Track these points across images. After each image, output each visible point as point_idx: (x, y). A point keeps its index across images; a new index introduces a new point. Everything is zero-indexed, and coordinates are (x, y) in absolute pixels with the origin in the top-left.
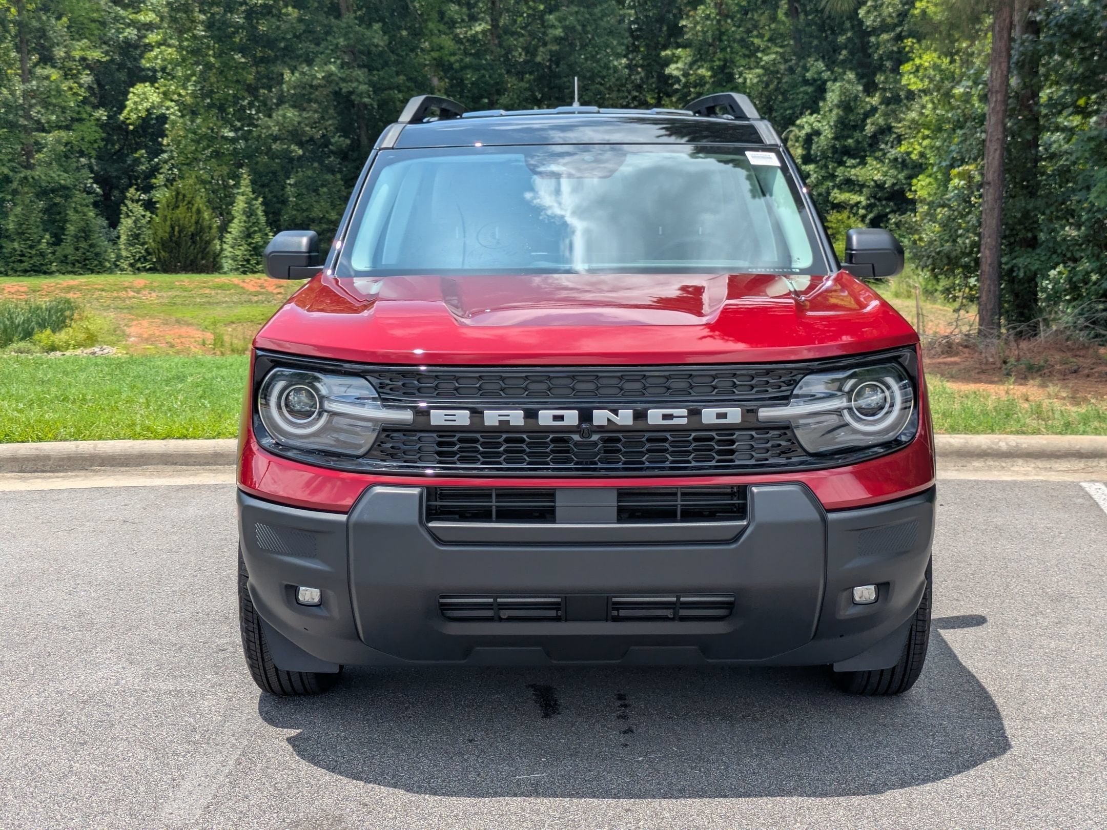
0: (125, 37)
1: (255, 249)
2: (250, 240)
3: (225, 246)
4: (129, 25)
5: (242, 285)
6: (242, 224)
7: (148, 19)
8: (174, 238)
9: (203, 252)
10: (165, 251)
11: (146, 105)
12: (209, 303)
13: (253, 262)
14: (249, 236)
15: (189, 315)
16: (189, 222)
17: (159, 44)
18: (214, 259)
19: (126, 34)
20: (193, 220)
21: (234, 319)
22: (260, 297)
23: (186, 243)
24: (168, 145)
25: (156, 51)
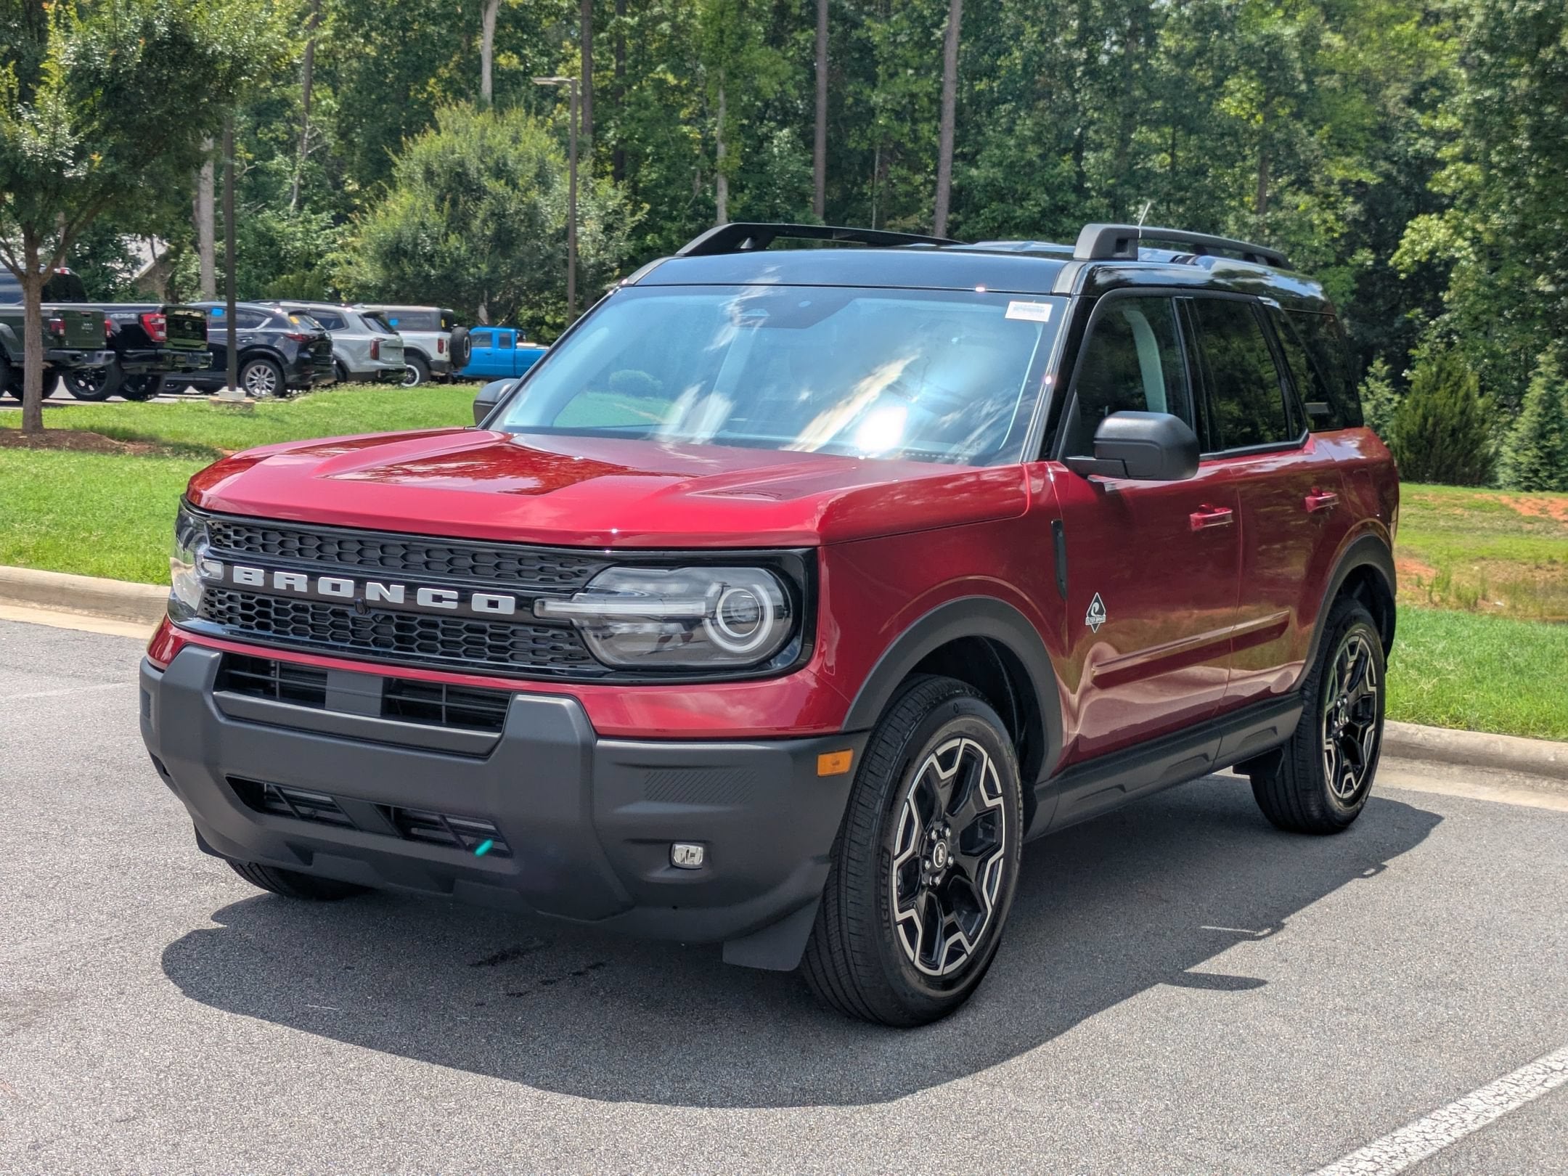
0: (1418, 151)
1: (1549, 455)
2: (1543, 442)
3: (1504, 449)
4: (1423, 134)
5: (1512, 505)
6: (1534, 419)
7: (1446, 125)
8: (1426, 434)
9: (1466, 455)
10: (1411, 452)
11: (1428, 245)
12: (1457, 529)
13: (1543, 474)
14: (1543, 436)
15: (1420, 543)
16: (1451, 411)
17: (1455, 159)
18: (1484, 466)
19: (1418, 146)
20: (1457, 409)
21: (1485, 553)
22: (1537, 525)
23: (1443, 441)
24: (1450, 302)
25: (1451, 168)
